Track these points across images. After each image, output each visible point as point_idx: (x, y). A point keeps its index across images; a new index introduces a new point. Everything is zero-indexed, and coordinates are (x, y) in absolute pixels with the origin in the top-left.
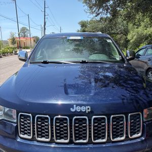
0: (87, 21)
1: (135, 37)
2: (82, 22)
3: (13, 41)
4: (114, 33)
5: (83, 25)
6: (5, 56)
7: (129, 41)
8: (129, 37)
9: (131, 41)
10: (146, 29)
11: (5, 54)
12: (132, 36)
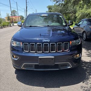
0: (52, 5)
1: (80, 15)
2: (49, 6)
3: (9, 18)
4: (68, 13)
5: (50, 8)
6: (4, 27)
7: (76, 17)
8: (77, 15)
9: (78, 17)
10: (87, 10)
11: (4, 26)
12: (78, 14)
